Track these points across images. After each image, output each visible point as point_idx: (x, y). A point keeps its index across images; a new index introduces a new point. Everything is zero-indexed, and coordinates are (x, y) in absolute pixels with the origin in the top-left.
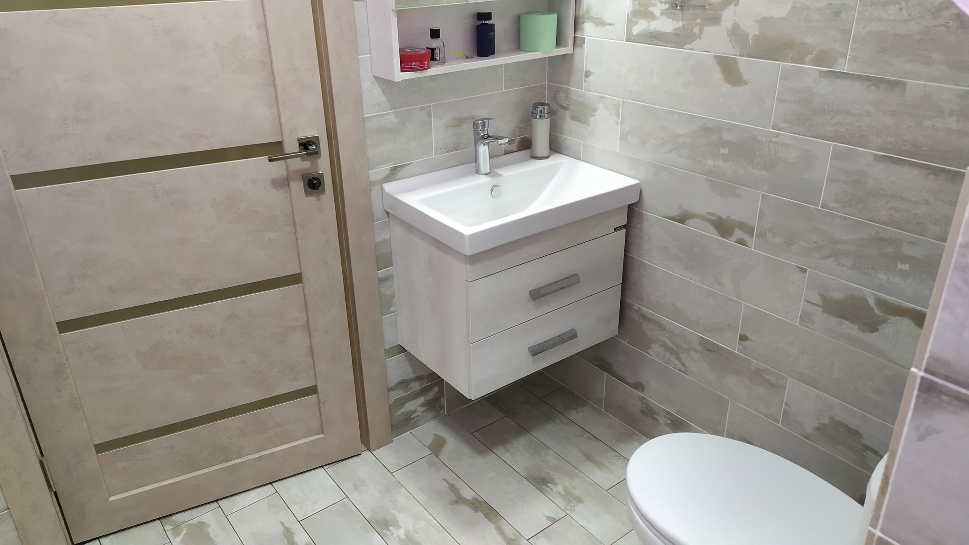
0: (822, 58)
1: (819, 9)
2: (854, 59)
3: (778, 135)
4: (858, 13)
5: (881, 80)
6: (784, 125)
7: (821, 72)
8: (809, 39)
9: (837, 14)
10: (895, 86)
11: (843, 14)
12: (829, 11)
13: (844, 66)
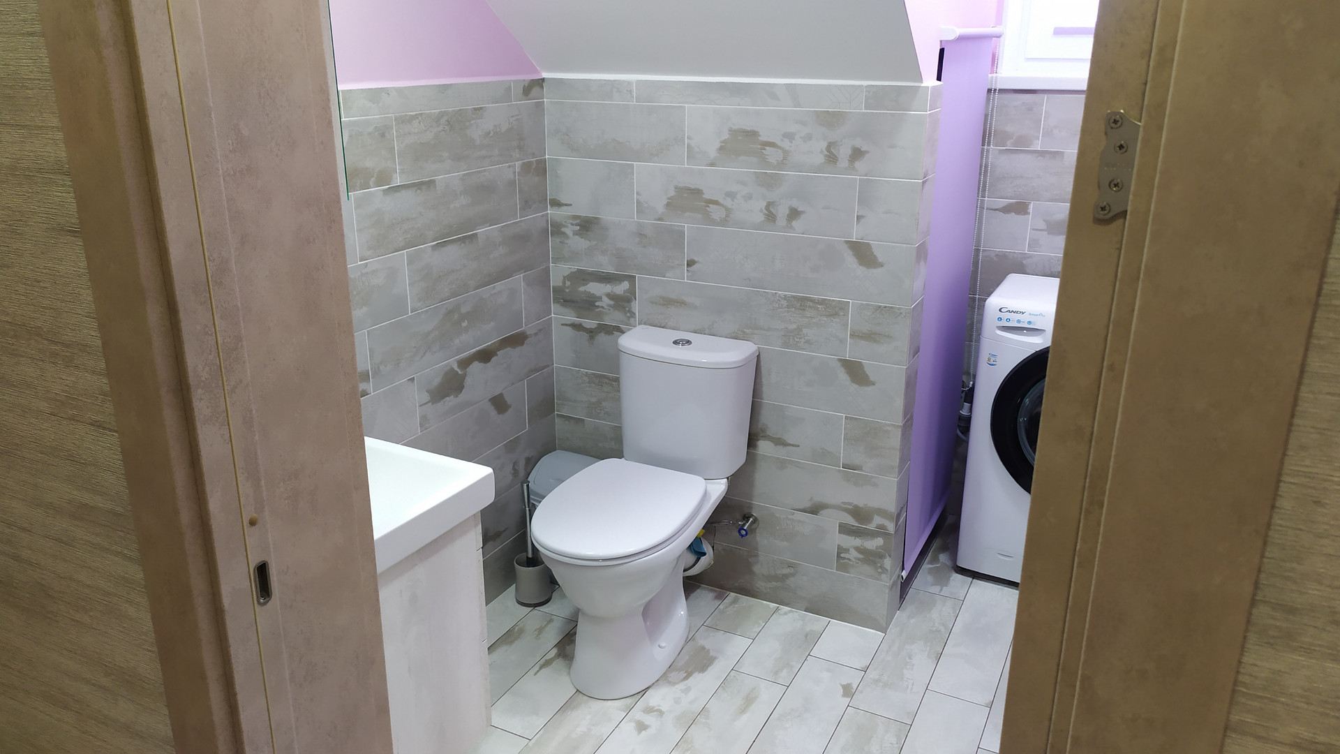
0: (383, 178)
1: (369, 134)
2: (402, 172)
3: (366, 265)
4: (396, 131)
5: (422, 183)
6: (369, 253)
7: (384, 190)
8: (369, 164)
9: (383, 135)
10: (431, 184)
11: (387, 134)
12: (377, 133)
13: (398, 181)
